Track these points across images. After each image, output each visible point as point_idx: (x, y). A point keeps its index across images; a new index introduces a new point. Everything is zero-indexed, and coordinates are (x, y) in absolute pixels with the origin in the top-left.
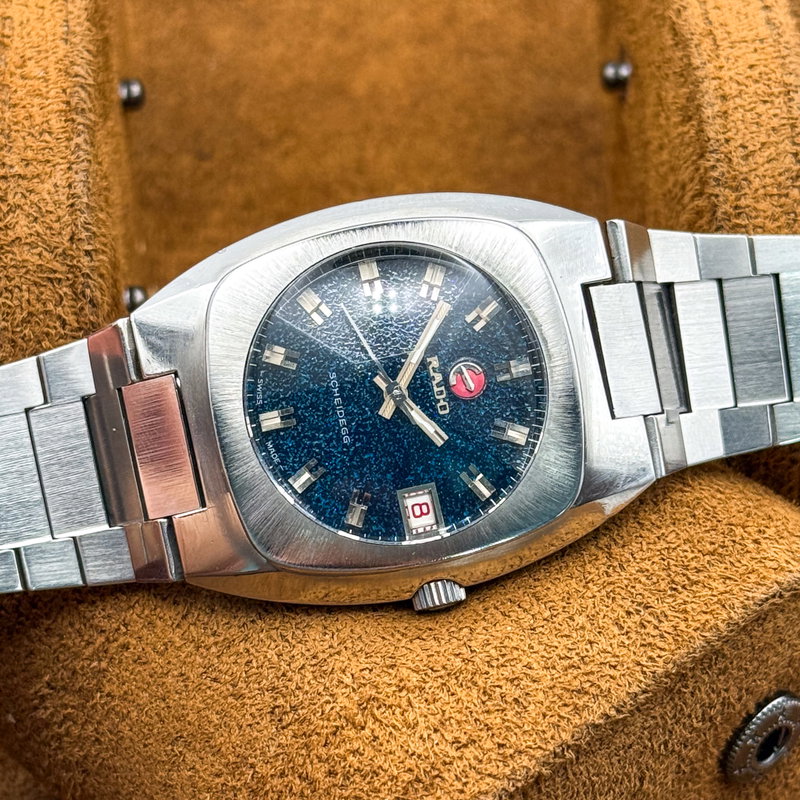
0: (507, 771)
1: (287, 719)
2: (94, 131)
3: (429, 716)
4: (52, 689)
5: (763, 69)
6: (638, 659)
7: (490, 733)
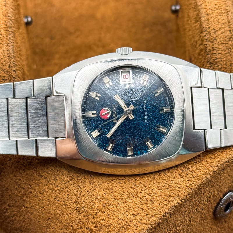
0: (149, 222)
1: (81, 211)
2: (15, 33)
3: (125, 207)
4: (9, 206)
5: (219, 5)
6: (187, 185)
7: (143, 211)
